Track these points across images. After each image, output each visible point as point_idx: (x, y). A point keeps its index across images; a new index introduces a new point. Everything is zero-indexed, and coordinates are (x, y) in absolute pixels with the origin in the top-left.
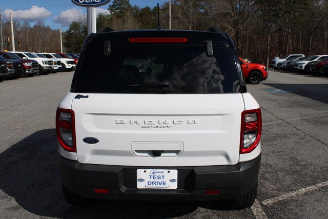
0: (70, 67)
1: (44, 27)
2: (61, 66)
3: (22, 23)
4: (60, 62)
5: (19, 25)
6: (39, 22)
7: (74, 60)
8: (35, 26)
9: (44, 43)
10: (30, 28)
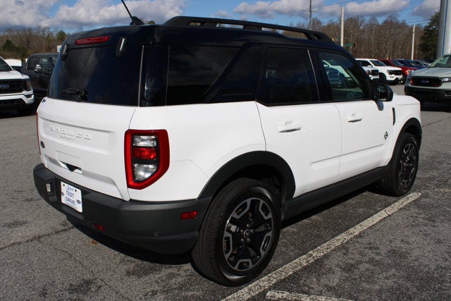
0: (393, 79)
1: (397, 23)
2: (378, 77)
3: (367, 19)
4: (377, 71)
5: (362, 22)
6: (391, 17)
7: (400, 69)
8: (386, 22)
9: (394, 45)
10: (378, 25)
